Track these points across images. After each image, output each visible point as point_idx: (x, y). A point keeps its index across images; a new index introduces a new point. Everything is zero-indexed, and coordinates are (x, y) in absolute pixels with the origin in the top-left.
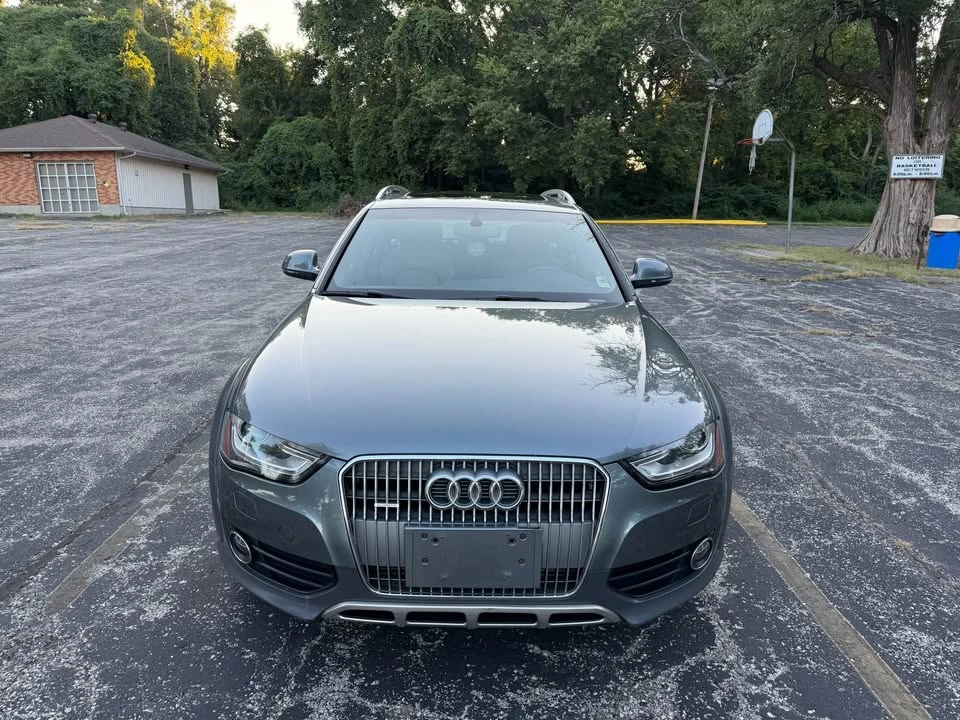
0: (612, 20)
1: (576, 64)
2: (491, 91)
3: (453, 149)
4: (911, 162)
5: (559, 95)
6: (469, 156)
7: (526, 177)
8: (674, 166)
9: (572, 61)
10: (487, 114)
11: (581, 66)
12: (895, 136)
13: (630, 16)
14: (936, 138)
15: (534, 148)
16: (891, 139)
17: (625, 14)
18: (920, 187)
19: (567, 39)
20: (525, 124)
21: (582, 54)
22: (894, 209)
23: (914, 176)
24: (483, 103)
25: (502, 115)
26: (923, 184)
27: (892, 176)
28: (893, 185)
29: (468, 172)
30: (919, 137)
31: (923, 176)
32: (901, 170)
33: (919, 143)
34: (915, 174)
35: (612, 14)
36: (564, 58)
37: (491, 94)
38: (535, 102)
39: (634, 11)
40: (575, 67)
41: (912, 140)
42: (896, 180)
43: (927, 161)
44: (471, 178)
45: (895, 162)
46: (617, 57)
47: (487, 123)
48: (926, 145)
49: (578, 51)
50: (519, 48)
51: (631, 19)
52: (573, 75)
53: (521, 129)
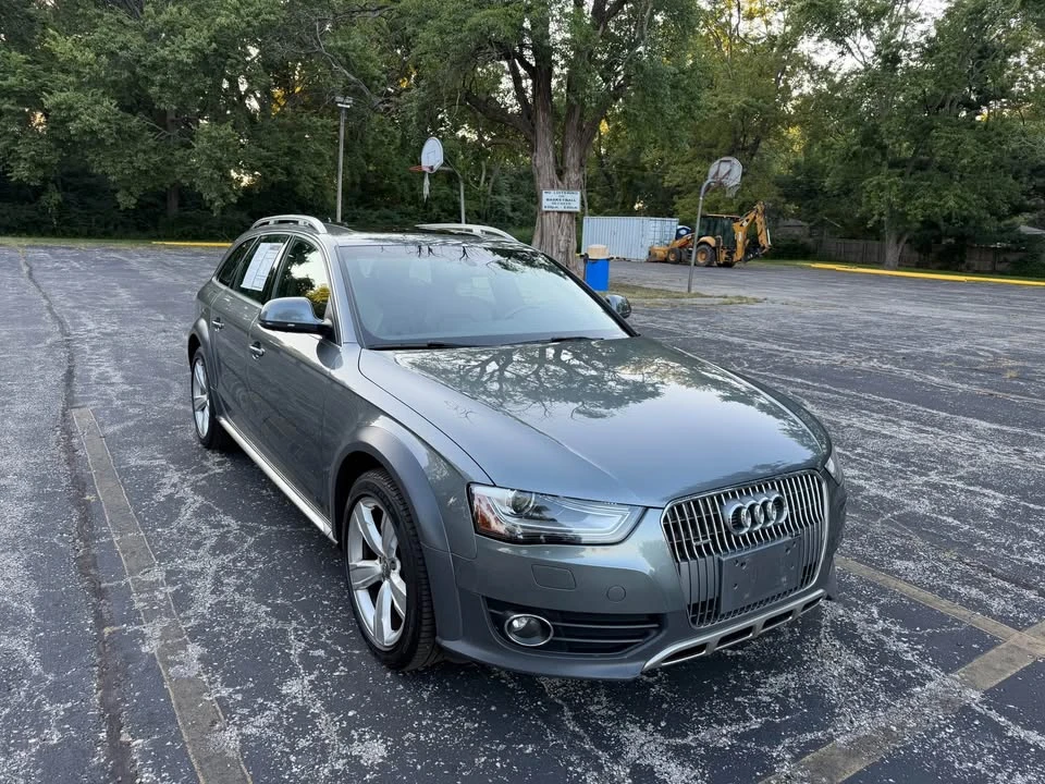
0: (227, 16)
1: (190, 61)
2: (72, 78)
3: (20, 149)
4: (556, 196)
5: (168, 95)
6: (46, 158)
7: (133, 189)
8: (311, 186)
9: (183, 56)
10: (70, 108)
11: (194, 64)
12: (542, 172)
13: (248, 16)
14: (573, 176)
15: (141, 155)
16: (539, 175)
17: (242, 12)
18: (565, 218)
19: (173, 29)
20: (125, 126)
21: (194, 49)
22: (547, 239)
23: (560, 210)
24: (63, 94)
25: (94, 111)
26: (567, 215)
27: (544, 209)
28: (544, 217)
29: (45, 180)
30: (560, 173)
31: (567, 210)
32: (549, 203)
33: (560, 179)
34: (561, 208)
35: (225, 9)
36: (172, 52)
37: (72, 83)
38: (134, 99)
39: (252, 10)
40: (187, 64)
41: (556, 176)
42: (547, 212)
43: (568, 196)
44: (51, 186)
45: (545, 196)
46: (236, 59)
47: (73, 119)
48: (566, 182)
49: (189, 46)
50: (105, 30)
51: (249, 18)
52: (185, 72)
53: (119, 132)
